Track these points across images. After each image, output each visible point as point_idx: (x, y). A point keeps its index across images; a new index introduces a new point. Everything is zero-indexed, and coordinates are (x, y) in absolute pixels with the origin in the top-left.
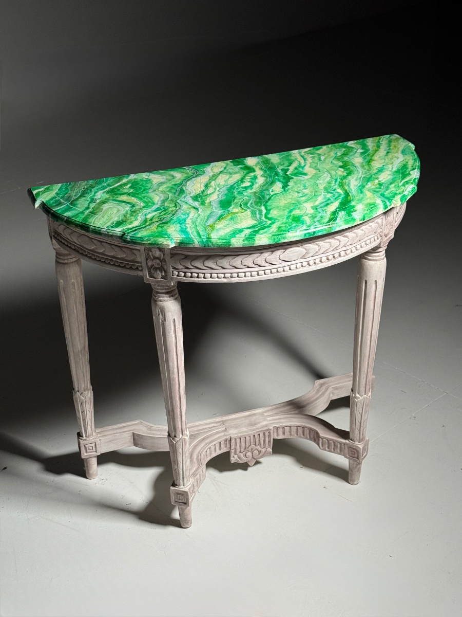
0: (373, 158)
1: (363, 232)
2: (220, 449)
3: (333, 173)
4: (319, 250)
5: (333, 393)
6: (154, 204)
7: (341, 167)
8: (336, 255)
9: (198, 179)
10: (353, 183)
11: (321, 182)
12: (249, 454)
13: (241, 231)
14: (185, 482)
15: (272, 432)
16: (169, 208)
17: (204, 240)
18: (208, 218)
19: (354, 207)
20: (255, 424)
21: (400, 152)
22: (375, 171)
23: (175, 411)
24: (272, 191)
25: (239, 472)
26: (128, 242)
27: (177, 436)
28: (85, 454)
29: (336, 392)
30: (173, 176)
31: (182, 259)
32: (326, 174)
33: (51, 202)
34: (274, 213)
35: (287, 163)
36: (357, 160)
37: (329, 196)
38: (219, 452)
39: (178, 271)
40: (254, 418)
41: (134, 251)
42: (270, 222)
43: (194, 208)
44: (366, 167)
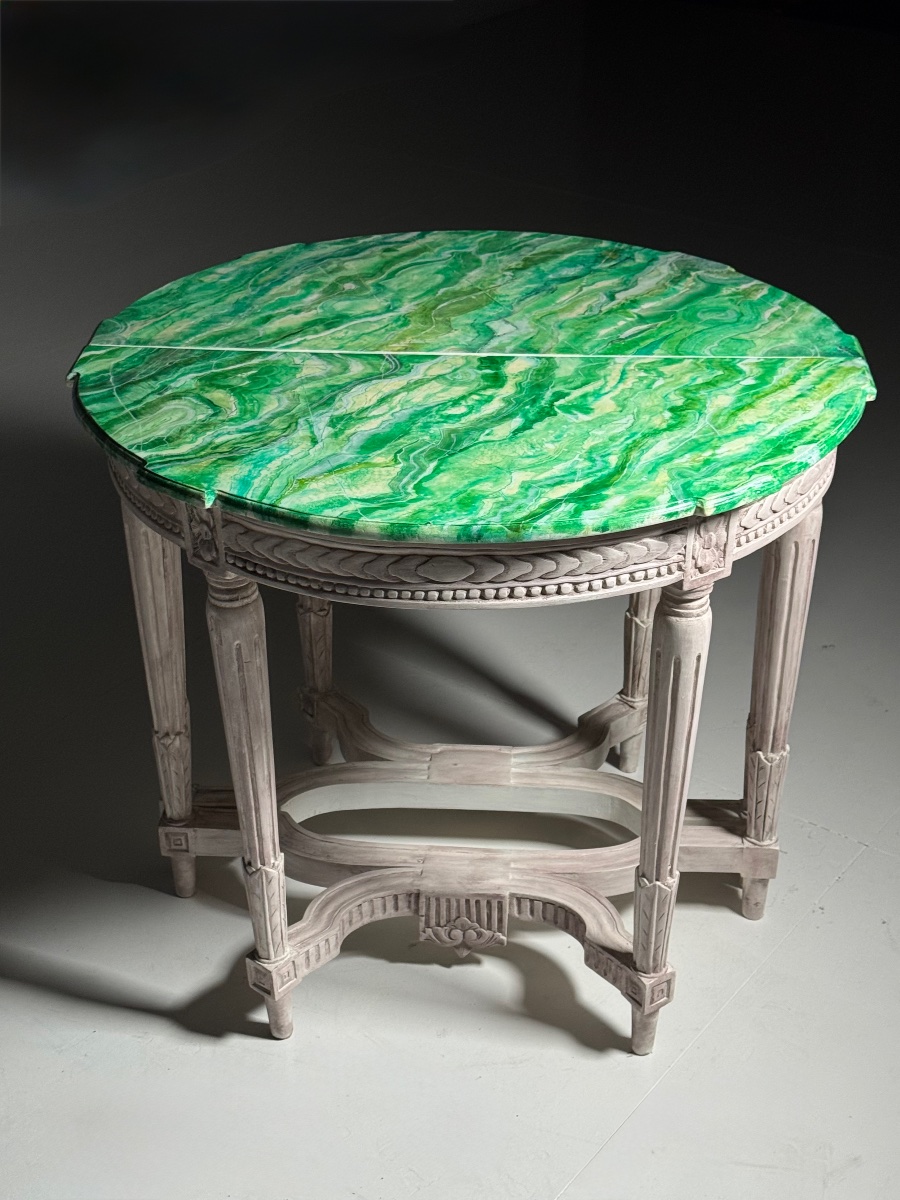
0: (754, 404)
2: (396, 908)
3: (645, 418)
6: (255, 418)
7: (672, 409)
9: (384, 382)
11: (601, 433)
12: (457, 934)
15: (506, 902)
16: (271, 430)
17: (264, 507)
18: (315, 465)
19: (604, 498)
21: (825, 399)
22: (730, 431)
24: (487, 435)
30: (346, 368)
31: (241, 534)
32: (628, 418)
33: (94, 378)
34: (440, 480)
37: (582, 465)
38: (393, 914)
39: (234, 554)
42: (413, 497)
43: (314, 439)
44: (723, 418)
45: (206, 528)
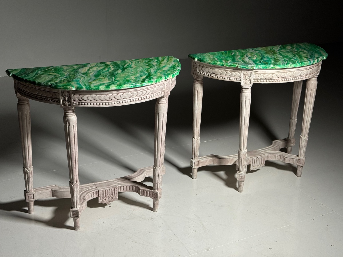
1: (156, 89)
2: (94, 196)
3: (144, 67)
4: (138, 94)
5: (146, 174)
6: (65, 75)
7: (147, 65)
8: (145, 98)
9: (85, 68)
10: (152, 70)
11: (139, 70)
12: (107, 199)
13: (104, 84)
14: (77, 206)
15: (118, 188)
16: (71, 77)
17: (88, 87)
19: (152, 77)
20: (110, 185)
21: (173, 61)
22: (162, 67)
23: (73, 170)
24: (117, 72)
26: (53, 88)
27: (74, 182)
28: (28, 200)
29: (147, 173)
30: (73, 67)
32: (141, 67)
33: (18, 74)
34: (118, 79)
35: (124, 64)
36: (154, 63)
37: (142, 74)
38: (93, 197)
39: (76, 102)
40: (110, 183)
41: (56, 93)
42: (116, 81)
43: (83, 77)
44: (158, 66)
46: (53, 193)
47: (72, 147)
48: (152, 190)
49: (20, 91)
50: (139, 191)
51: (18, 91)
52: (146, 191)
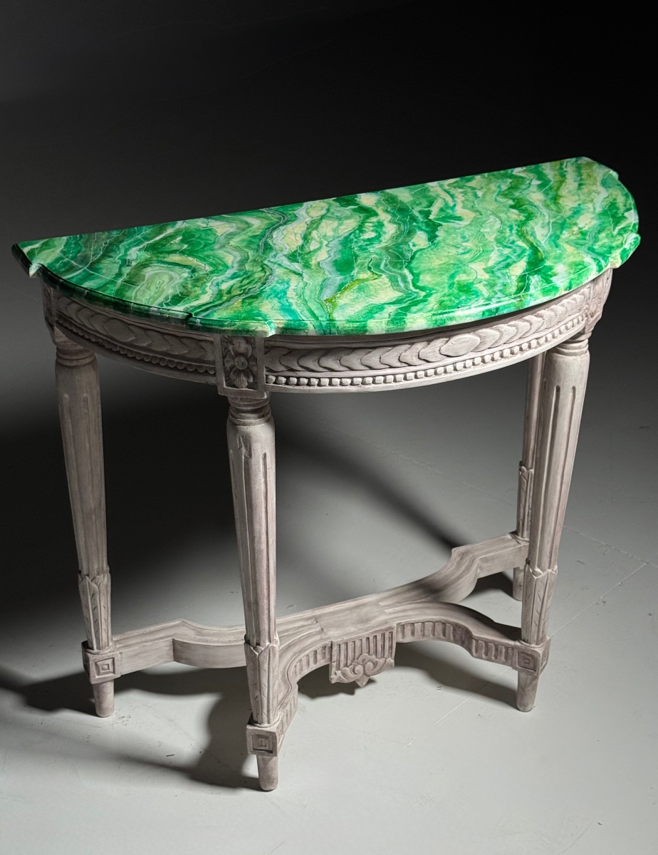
0: (560, 193)
1: (563, 309)
2: (316, 661)
3: (503, 216)
4: (500, 338)
5: (481, 568)
6: (228, 267)
7: (512, 207)
8: (525, 346)
9: (290, 227)
10: (540, 231)
11: (488, 230)
12: (359, 668)
13: (381, 308)
14: (271, 717)
15: (394, 631)
16: (253, 273)
17: (324, 324)
18: (322, 289)
19: (551, 268)
20: (368, 620)
21: (599, 183)
22: (569, 213)
23: (260, 603)
24: (414, 245)
25: (342, 697)
26: (198, 329)
27: (261, 643)
28: (97, 677)
29: (485, 565)
30: (247, 223)
31: (284, 355)
32: (492, 218)
33: (58, 265)
34: (425, 280)
35: (425, 203)
36: (535, 196)
37: (506, 251)
38: (313, 667)
39: (276, 374)
40: (365, 610)
41: (203, 344)
42: (423, 294)
43: (295, 273)
44: (553, 206)
45: (243, 359)
46: (178, 650)
47: (257, 527)
48: (517, 643)
49: (67, 325)
50: (466, 642)
51: (57, 322)
52: (496, 646)
